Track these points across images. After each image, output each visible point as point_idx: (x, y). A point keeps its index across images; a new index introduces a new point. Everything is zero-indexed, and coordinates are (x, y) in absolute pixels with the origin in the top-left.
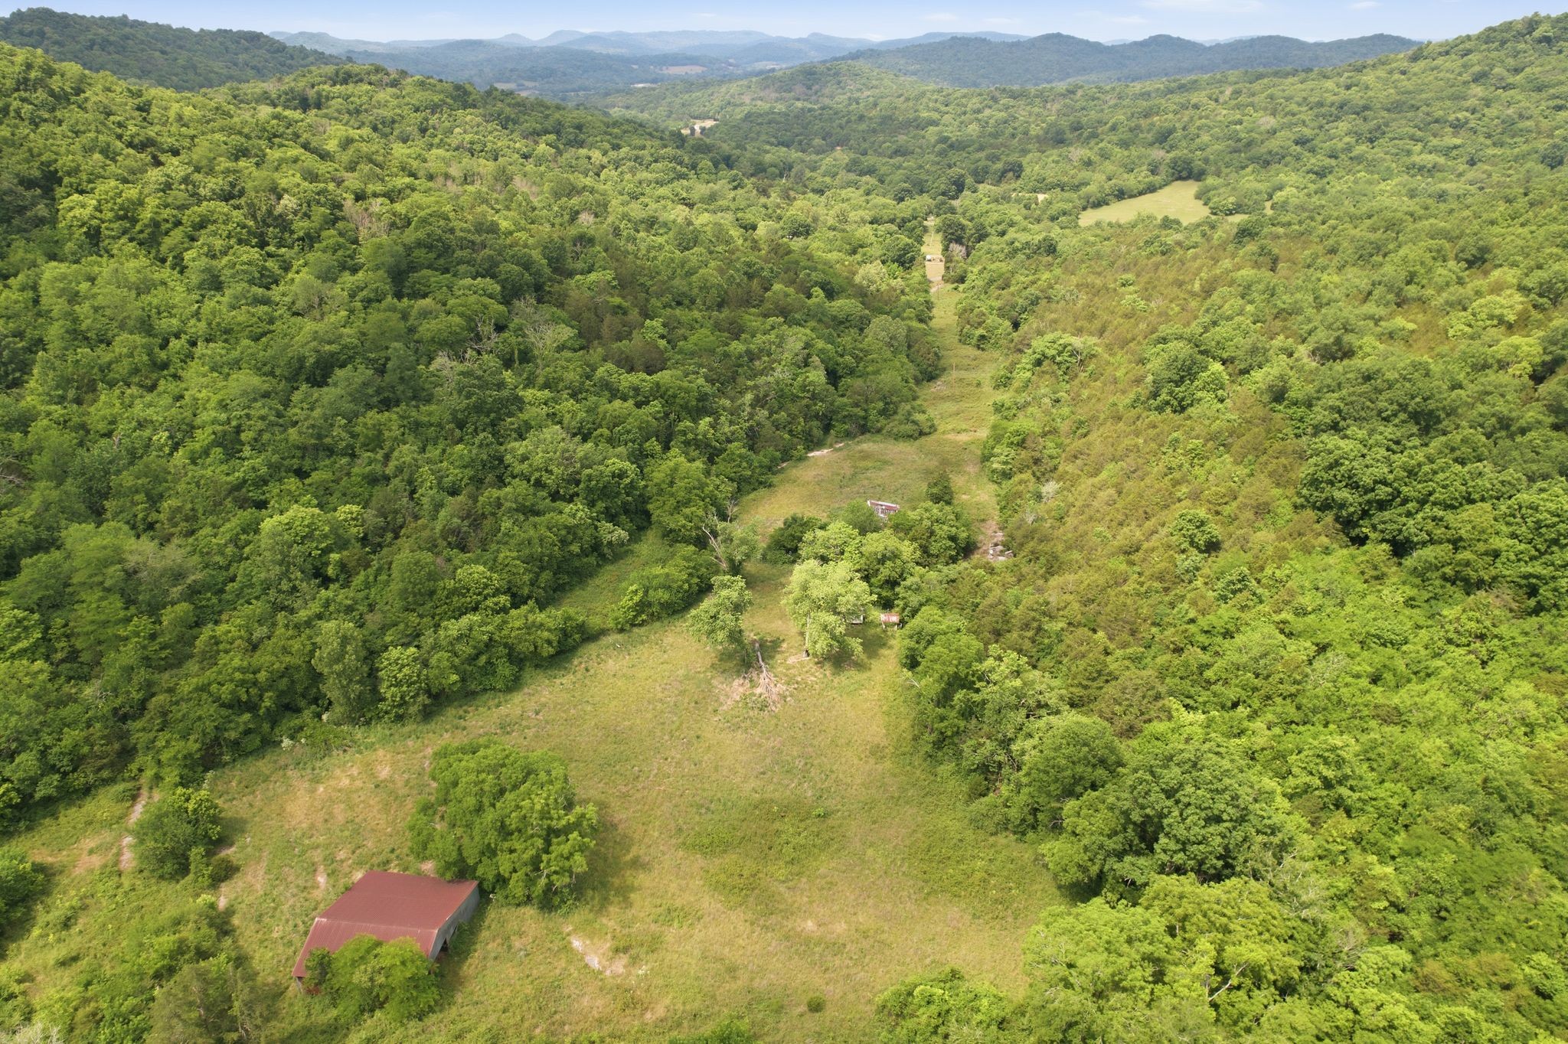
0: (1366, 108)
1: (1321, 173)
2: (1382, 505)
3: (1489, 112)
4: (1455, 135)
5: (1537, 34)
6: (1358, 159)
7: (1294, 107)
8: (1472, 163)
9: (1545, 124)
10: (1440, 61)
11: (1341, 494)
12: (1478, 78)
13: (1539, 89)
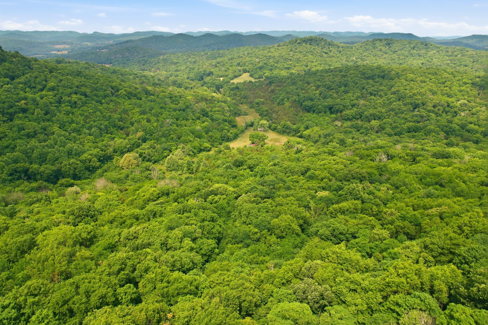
0: (274, 57)
1: (271, 70)
2: (311, 108)
3: (295, 57)
4: (290, 61)
5: (298, 42)
6: (276, 67)
7: (261, 57)
8: (295, 67)
9: (303, 59)
10: (283, 47)
11: (307, 108)
12: (291, 50)
13: (301, 53)
